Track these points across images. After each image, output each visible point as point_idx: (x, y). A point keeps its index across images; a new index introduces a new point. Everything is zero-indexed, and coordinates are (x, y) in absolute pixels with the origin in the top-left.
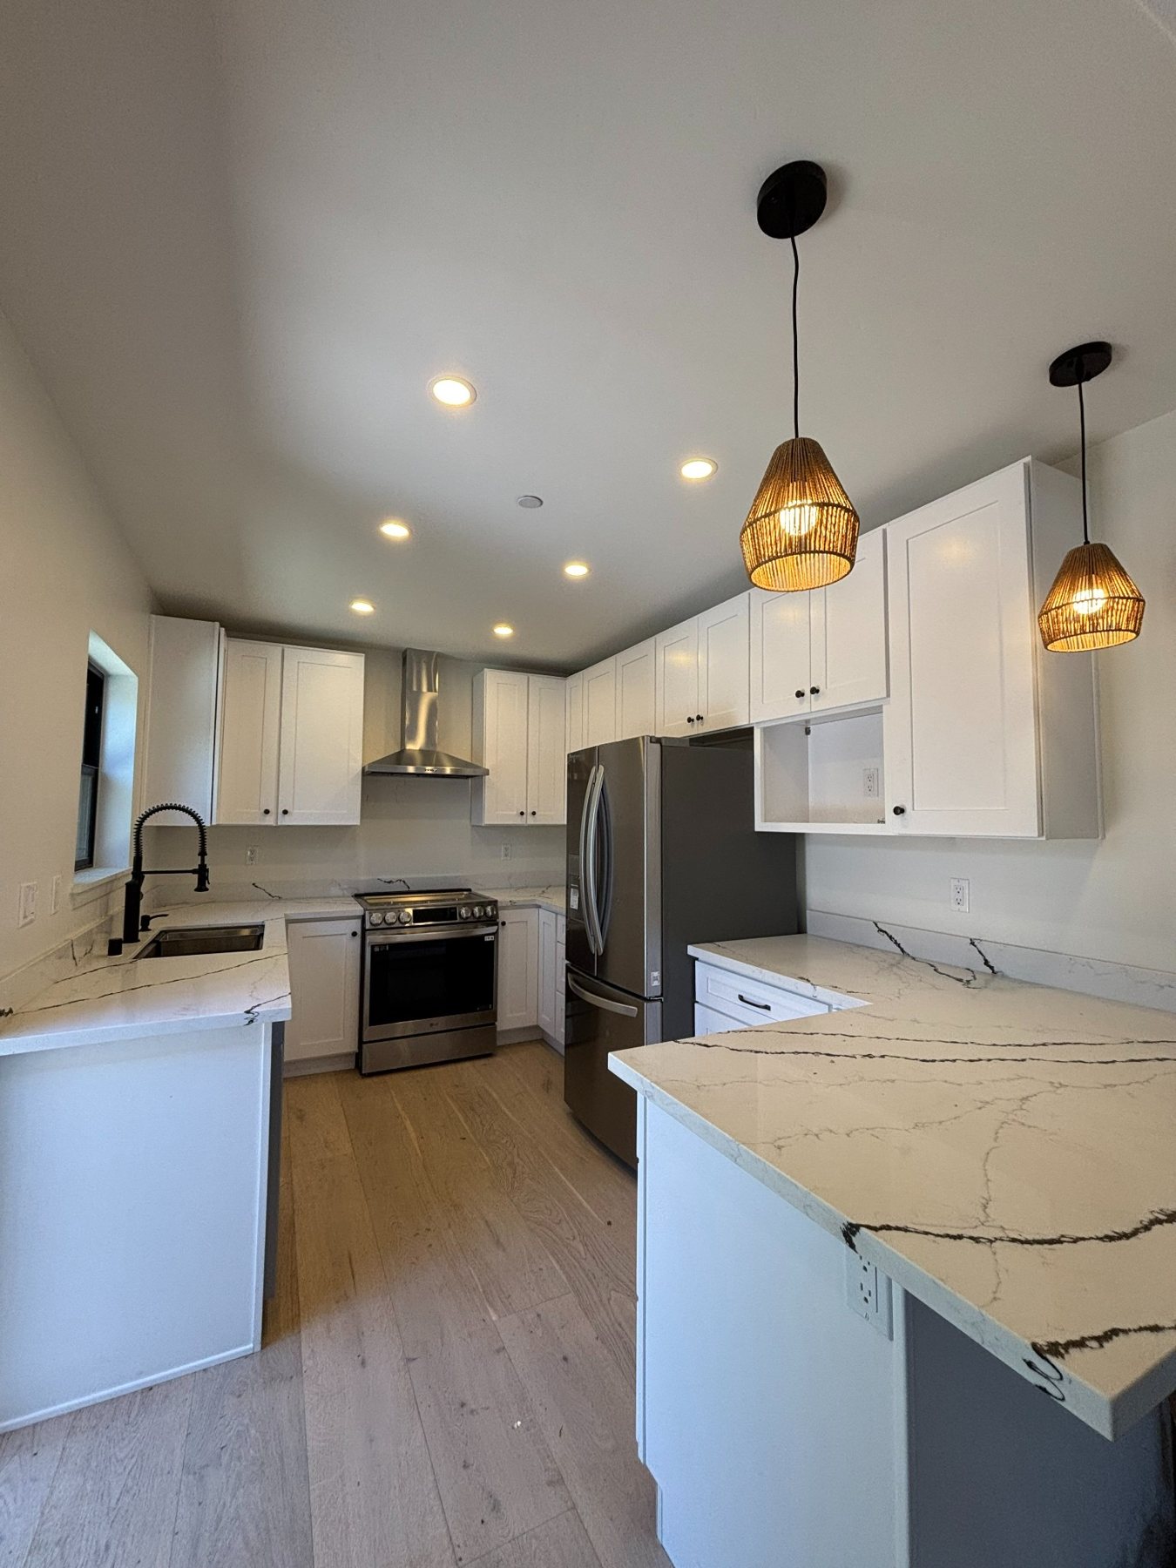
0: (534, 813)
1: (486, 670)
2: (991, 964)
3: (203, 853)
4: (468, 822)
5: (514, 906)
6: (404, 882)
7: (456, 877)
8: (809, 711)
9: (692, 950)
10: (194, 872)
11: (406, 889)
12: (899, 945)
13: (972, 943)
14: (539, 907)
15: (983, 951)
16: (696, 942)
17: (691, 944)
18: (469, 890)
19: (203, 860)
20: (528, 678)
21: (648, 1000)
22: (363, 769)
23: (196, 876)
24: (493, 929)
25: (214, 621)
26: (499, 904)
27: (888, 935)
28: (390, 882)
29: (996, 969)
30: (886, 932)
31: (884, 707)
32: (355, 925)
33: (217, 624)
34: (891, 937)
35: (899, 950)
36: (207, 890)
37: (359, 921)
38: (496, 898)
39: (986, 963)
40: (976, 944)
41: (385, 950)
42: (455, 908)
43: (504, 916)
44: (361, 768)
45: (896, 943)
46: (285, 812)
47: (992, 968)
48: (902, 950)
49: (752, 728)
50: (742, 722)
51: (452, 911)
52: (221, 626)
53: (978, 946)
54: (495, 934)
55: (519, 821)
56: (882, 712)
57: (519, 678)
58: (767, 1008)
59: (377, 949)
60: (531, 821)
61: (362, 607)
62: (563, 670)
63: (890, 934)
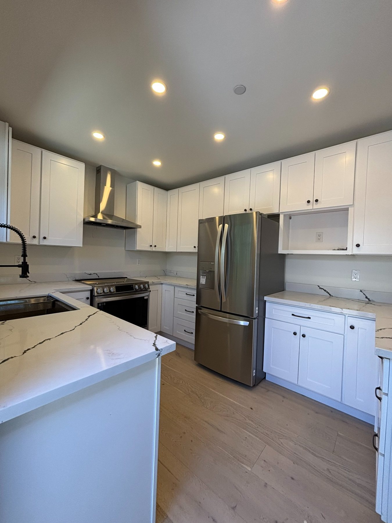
0: (155, 246)
1: (137, 181)
2: (369, 298)
3: (24, 255)
4: (124, 248)
5: (154, 284)
6: (97, 274)
7: (119, 272)
8: (312, 208)
9: (266, 298)
10: (19, 266)
11: (98, 278)
12: (329, 293)
13: (361, 291)
14: (162, 284)
15: (365, 294)
16: (268, 294)
17: (265, 296)
18: (127, 278)
19: (25, 259)
20: (154, 188)
21: (254, 319)
22: (84, 220)
23: (21, 268)
24: (147, 294)
25: (5, 122)
26: (149, 283)
27: (324, 290)
28: (90, 274)
29: (370, 299)
30: (323, 289)
31: (349, 208)
32: (88, 294)
33: (7, 124)
34: (325, 291)
35: (328, 295)
36: (28, 277)
37: (89, 292)
38: (147, 281)
39: (366, 297)
40: (362, 291)
41: (104, 305)
42: (133, 285)
43: (152, 288)
44: (83, 220)
45: (327, 292)
46: (45, 238)
47: (369, 299)
48: (330, 295)
49: (279, 215)
50: (275, 211)
51: (132, 286)
52: (9, 126)
53: (364, 292)
54: (148, 296)
55: (149, 249)
56: (348, 210)
57: (151, 187)
58: (309, 318)
59: (100, 305)
60: (154, 249)
61: (98, 136)
62: (166, 187)
63: (325, 289)
